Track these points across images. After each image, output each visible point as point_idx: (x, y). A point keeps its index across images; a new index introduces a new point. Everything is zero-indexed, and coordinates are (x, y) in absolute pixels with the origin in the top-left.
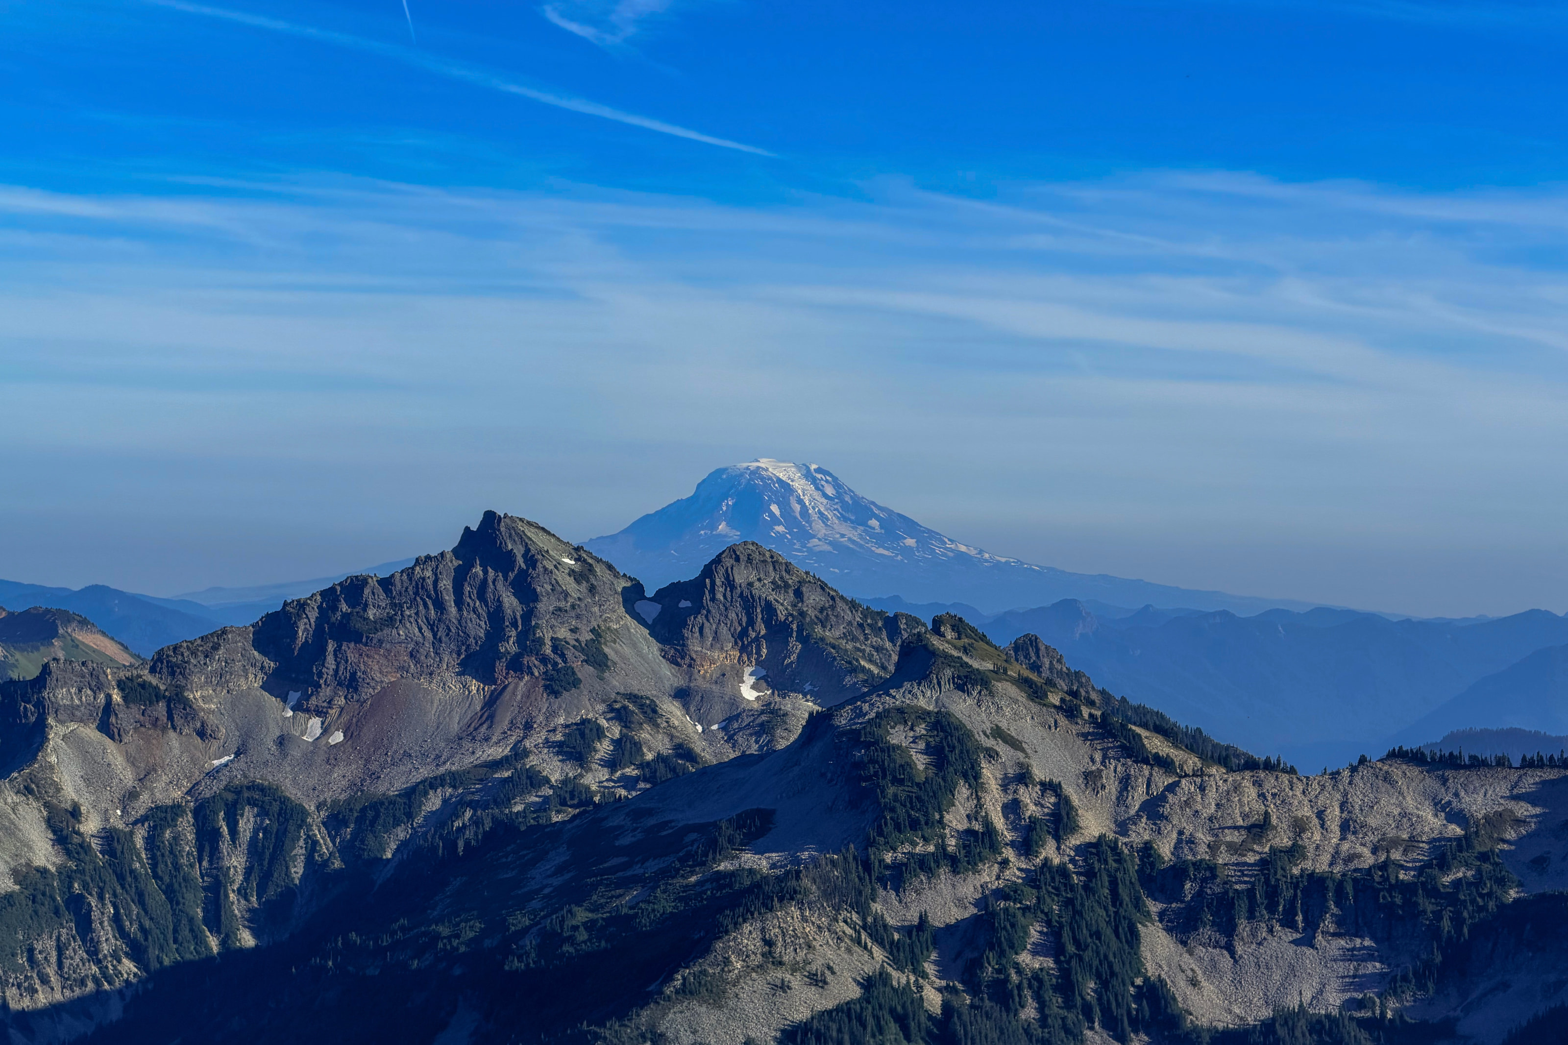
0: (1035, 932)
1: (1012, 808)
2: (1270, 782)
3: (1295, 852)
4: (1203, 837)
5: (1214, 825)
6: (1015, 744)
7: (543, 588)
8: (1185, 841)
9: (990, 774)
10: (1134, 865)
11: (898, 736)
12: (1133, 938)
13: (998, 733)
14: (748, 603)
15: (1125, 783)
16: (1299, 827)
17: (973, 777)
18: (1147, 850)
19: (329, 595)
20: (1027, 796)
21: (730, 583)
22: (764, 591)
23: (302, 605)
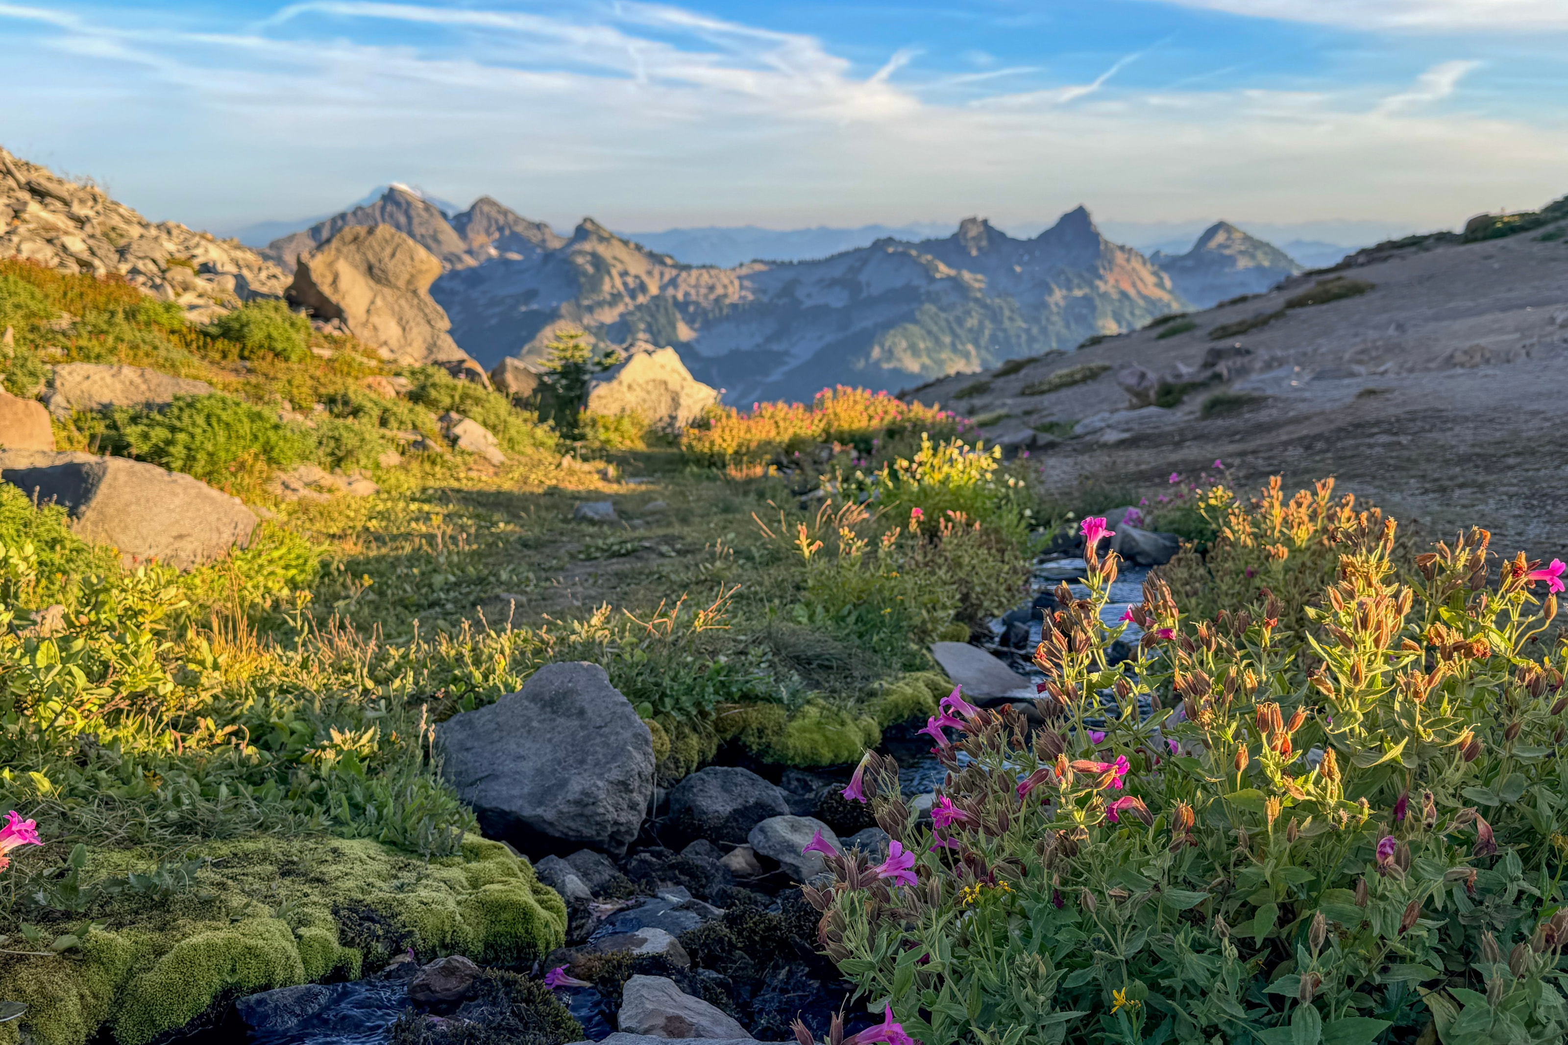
0: (642, 326)
1: (625, 284)
2: (713, 272)
3: (725, 296)
4: (693, 292)
5: (697, 286)
6: (621, 262)
7: (413, 213)
8: (687, 294)
9: (614, 272)
10: (670, 301)
11: (580, 260)
12: (674, 328)
13: (615, 258)
14: (489, 218)
15: (662, 275)
16: (725, 287)
17: (609, 273)
18: (674, 297)
19: (334, 220)
20: (630, 280)
21: (482, 212)
22: (494, 213)
23: (323, 224)
